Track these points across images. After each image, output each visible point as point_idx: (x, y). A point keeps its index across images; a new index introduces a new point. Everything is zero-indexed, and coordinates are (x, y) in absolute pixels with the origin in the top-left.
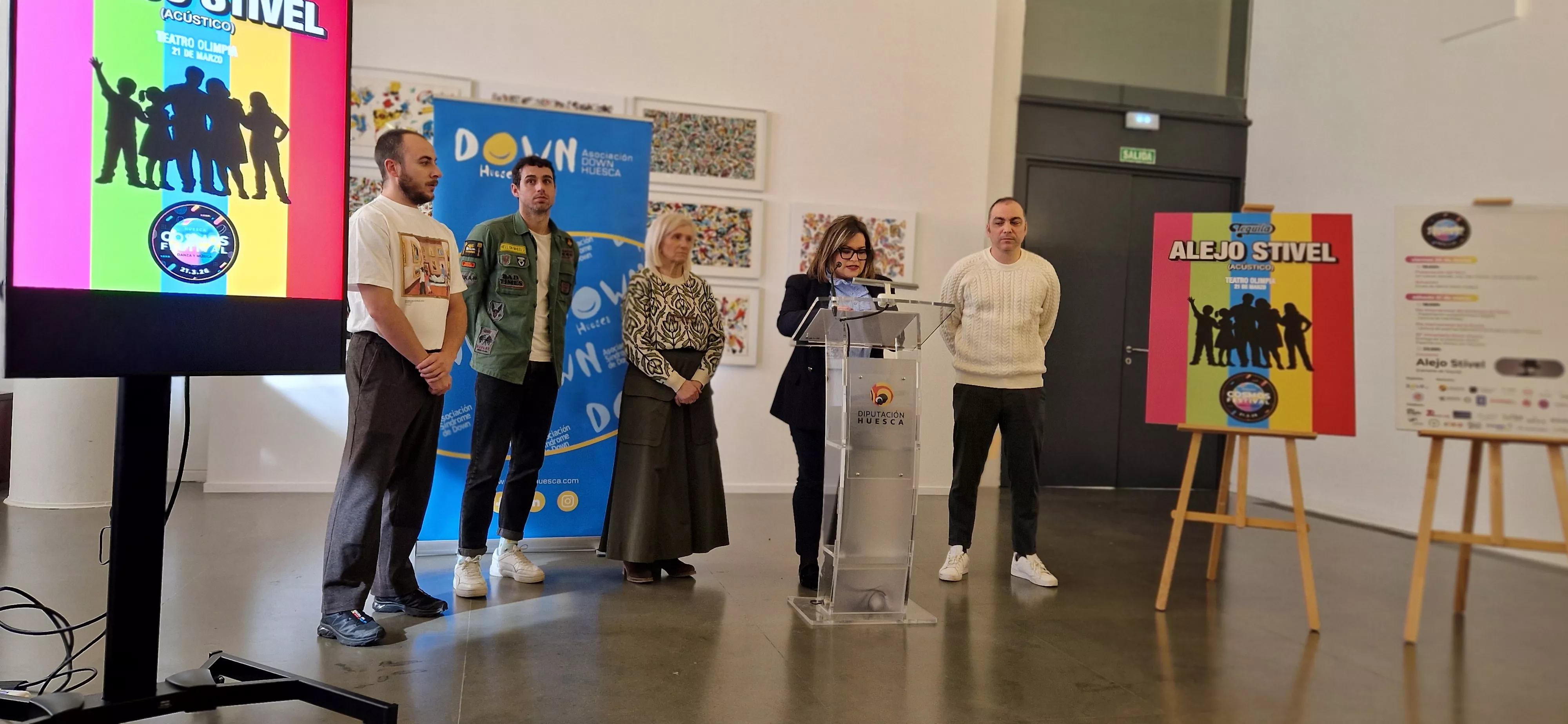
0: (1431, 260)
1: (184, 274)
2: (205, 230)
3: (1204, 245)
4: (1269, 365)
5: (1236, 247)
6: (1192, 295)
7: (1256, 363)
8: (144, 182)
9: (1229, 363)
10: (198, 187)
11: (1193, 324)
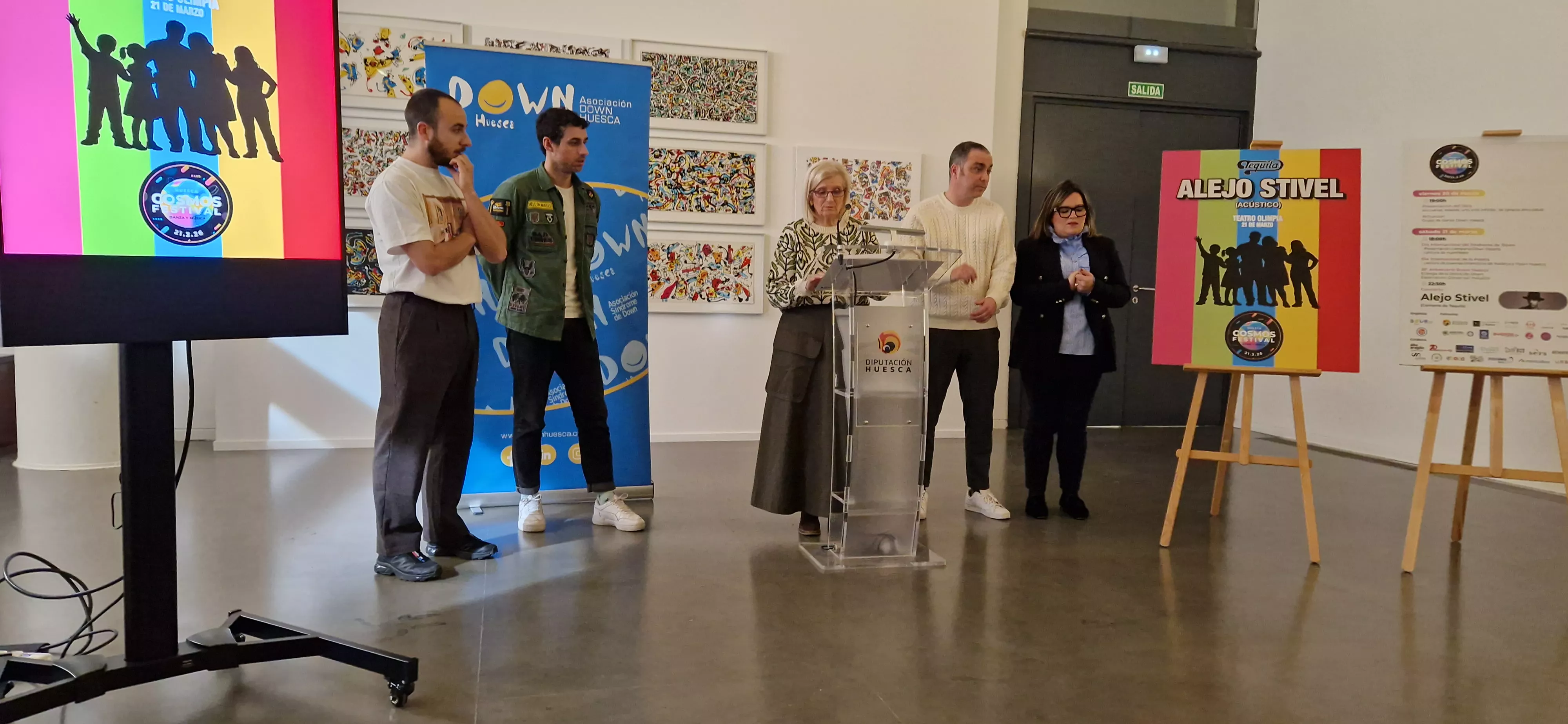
0: (1439, 194)
1: (177, 237)
2: (197, 192)
3: (1212, 183)
4: (1275, 304)
5: (1244, 184)
6: (1199, 234)
7: (1262, 302)
8: (131, 143)
9: (1235, 302)
10: (186, 146)
11: (1200, 263)
